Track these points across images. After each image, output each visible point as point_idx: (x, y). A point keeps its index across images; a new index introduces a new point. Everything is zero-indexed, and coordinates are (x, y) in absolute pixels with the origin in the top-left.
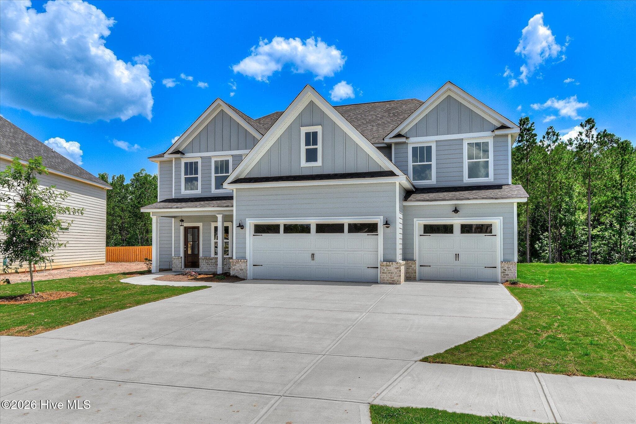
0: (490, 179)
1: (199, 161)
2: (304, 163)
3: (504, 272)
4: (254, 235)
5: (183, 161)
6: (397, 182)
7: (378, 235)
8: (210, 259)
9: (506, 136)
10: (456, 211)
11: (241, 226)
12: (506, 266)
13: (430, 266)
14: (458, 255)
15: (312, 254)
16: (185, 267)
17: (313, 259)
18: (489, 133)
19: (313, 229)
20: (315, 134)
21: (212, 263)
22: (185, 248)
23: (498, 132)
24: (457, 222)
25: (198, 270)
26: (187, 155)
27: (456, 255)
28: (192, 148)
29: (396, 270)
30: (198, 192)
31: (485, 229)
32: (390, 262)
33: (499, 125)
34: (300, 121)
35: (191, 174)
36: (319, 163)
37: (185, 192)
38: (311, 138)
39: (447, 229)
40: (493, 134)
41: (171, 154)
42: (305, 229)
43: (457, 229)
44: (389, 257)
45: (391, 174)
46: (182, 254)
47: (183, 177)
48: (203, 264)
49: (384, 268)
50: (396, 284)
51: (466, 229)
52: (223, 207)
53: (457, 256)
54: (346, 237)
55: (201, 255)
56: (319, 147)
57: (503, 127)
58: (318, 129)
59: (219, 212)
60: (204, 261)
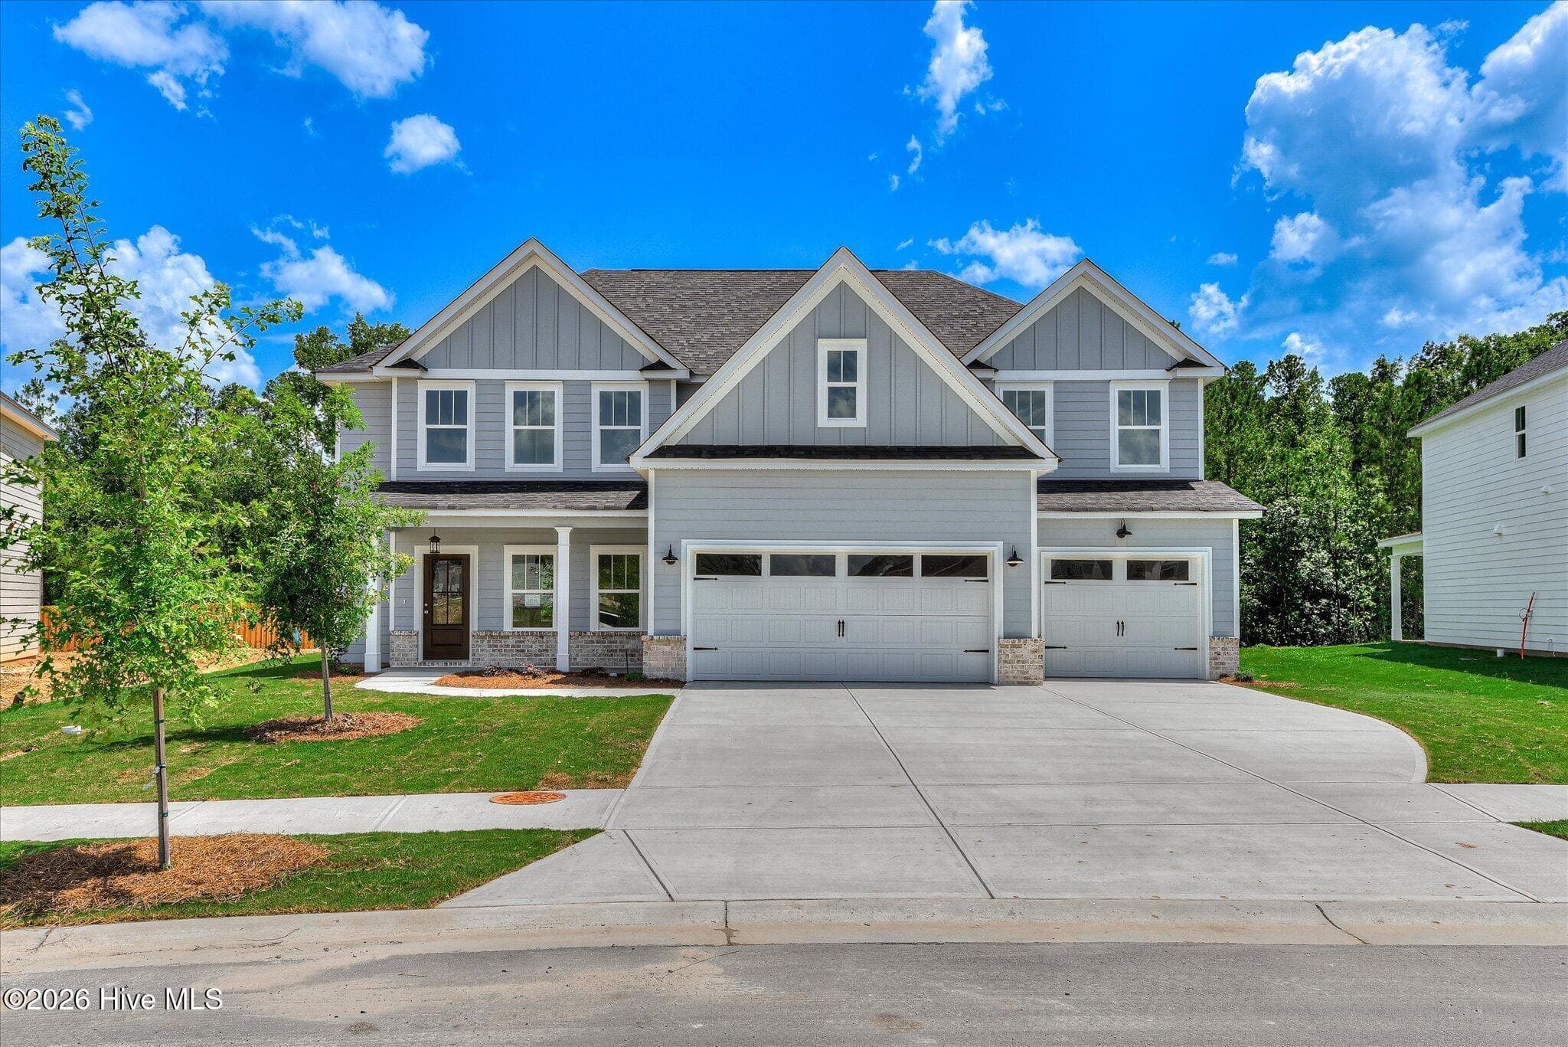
0: (1163, 468)
1: (471, 391)
2: (823, 420)
3: (1215, 659)
4: (695, 579)
5: (423, 388)
6: (1032, 471)
7: (987, 581)
8: (502, 637)
9: (1195, 380)
10: (1123, 532)
11: (671, 558)
12: (1221, 645)
13: (1065, 648)
14: (1123, 623)
15: (839, 623)
16: (424, 659)
17: (841, 634)
18: (1161, 373)
19: (842, 566)
20: (851, 356)
21: (507, 646)
22: (425, 608)
23: (1182, 373)
24: (1120, 555)
25: (464, 664)
26: (434, 373)
27: (1118, 623)
28: (446, 354)
29: (1032, 656)
30: (467, 468)
31: (1175, 571)
32: (1019, 638)
33: (1180, 358)
34: (815, 327)
35: (446, 420)
36: (861, 420)
37: (426, 468)
38: (843, 366)
39: (1103, 570)
40: (1170, 375)
41: (393, 366)
42: (822, 566)
43: (1120, 571)
44: (1017, 628)
45: (1022, 453)
46: (418, 625)
47: (422, 427)
48: (482, 650)
49: (1008, 651)
50: (1033, 684)
51: (1137, 570)
52: (581, 509)
53: (1121, 626)
54: (917, 586)
55: (474, 626)
56: (861, 385)
57: (1189, 363)
58: (860, 346)
59: (563, 522)
60: (485, 642)
